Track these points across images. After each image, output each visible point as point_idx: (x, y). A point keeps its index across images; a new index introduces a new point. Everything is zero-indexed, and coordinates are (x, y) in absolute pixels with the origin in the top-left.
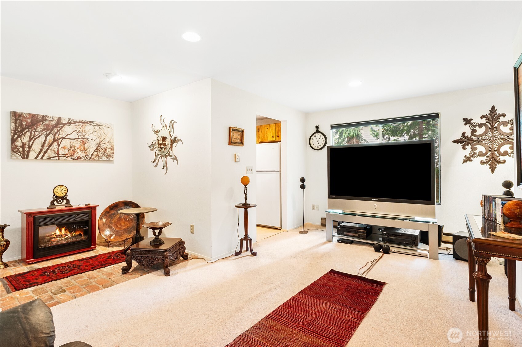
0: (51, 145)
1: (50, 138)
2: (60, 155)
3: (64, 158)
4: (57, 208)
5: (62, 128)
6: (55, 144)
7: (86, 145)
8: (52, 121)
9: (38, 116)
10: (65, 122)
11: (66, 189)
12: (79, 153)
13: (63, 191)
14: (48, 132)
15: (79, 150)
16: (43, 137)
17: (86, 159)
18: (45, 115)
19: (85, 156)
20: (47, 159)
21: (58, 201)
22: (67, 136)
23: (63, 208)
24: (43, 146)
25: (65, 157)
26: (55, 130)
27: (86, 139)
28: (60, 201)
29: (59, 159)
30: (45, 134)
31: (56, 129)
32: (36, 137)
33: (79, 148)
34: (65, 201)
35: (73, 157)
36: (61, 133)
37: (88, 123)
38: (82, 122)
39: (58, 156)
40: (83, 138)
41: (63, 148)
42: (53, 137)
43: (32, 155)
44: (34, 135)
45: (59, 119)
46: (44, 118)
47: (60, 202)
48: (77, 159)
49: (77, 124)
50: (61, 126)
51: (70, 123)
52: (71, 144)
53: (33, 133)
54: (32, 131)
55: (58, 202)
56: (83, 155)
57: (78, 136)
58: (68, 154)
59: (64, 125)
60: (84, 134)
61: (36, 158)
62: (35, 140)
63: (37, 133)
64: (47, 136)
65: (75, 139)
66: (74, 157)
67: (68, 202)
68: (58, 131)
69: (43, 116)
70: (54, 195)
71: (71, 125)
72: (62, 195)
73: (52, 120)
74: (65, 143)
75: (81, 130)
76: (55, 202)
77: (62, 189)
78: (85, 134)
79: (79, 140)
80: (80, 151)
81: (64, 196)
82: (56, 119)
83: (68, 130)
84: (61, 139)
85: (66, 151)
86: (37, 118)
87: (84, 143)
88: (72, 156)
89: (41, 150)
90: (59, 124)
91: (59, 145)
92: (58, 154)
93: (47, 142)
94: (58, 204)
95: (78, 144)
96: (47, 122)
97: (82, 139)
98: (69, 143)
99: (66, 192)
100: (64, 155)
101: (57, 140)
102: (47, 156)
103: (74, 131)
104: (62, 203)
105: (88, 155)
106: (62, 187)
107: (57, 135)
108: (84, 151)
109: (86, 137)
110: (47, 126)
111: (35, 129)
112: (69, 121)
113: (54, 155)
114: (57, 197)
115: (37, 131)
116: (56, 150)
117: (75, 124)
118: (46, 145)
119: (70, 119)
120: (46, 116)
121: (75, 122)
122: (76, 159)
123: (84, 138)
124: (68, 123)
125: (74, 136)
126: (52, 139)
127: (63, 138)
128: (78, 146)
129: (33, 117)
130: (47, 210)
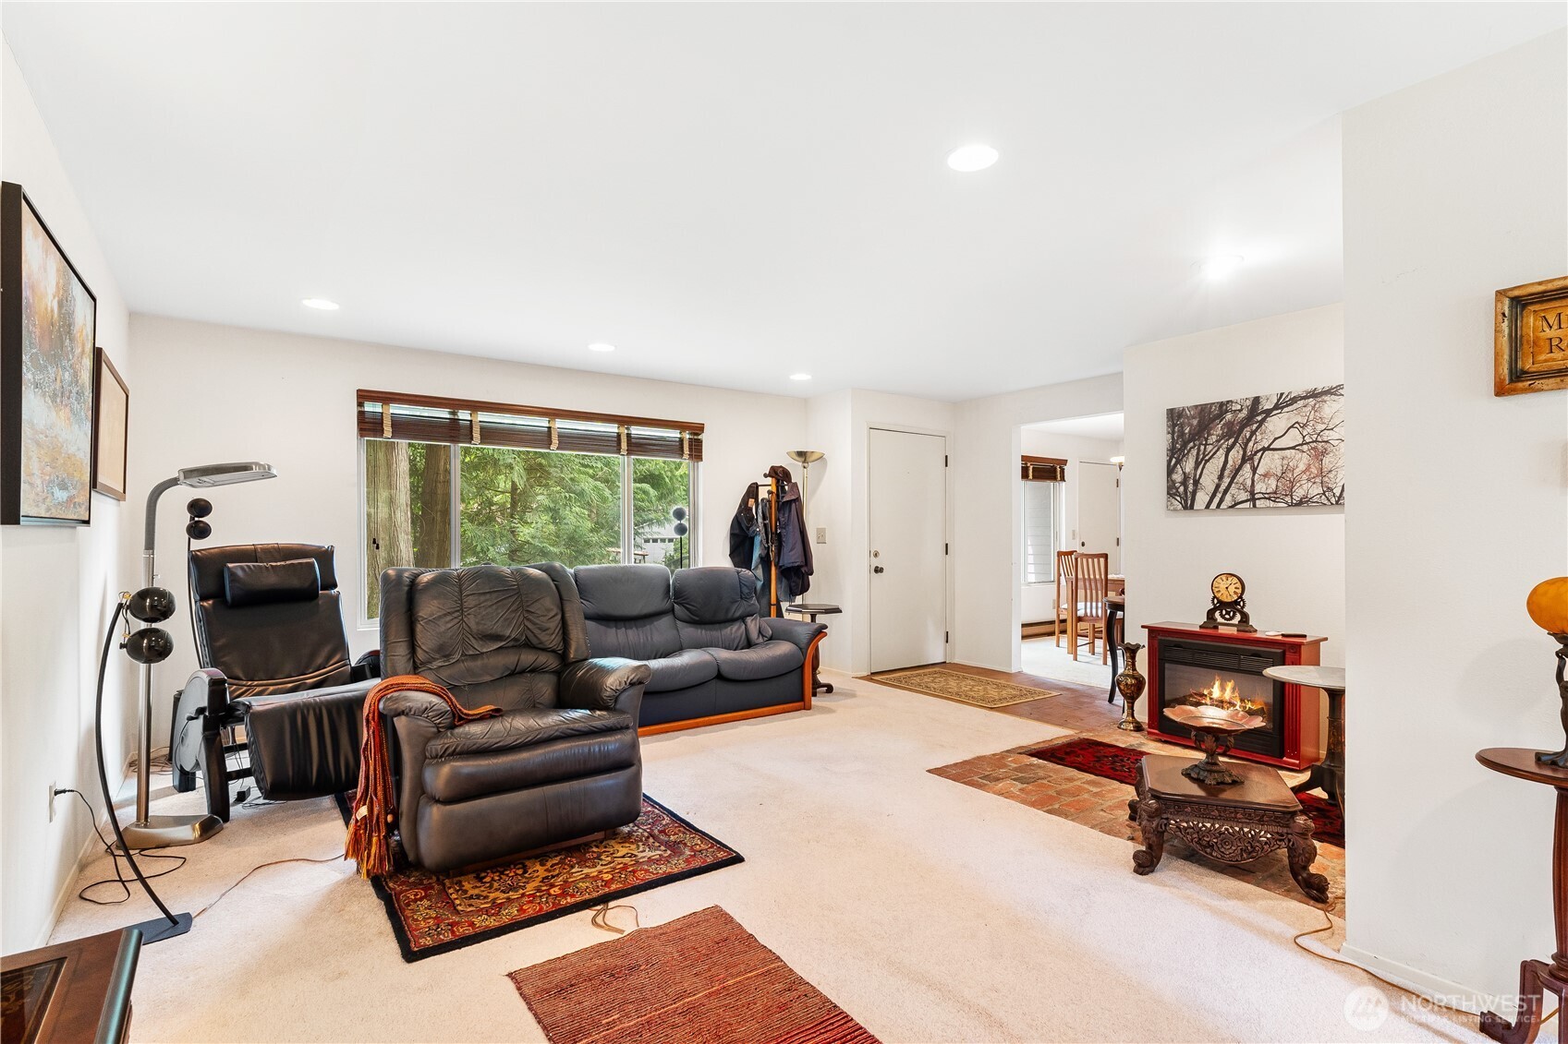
0: (1238, 470)
1: (1236, 455)
2: (1257, 496)
3: (1268, 503)
4: (1223, 630)
5: (1263, 420)
6: (1247, 467)
7: (1326, 460)
8: (1240, 411)
9: (1211, 408)
10: (1268, 406)
11: (1239, 585)
12: (1305, 487)
13: (1232, 589)
14: (1232, 440)
15: (1305, 477)
16: (1221, 453)
17: (1326, 502)
18: (1224, 400)
19: (1324, 494)
20: (1230, 507)
21: (1224, 612)
22: (1273, 442)
23: (1233, 631)
24: (1221, 477)
25: (1269, 499)
26: (1247, 433)
27: (1327, 442)
28: (1228, 613)
29: (1254, 506)
30: (1225, 446)
31: (1248, 429)
32: (1207, 458)
33: (1304, 472)
34: (1238, 617)
35: (1288, 499)
36: (1259, 438)
37: (1332, 394)
38: (1314, 394)
39: (1253, 499)
40: (1316, 441)
41: (1265, 476)
42: (1241, 452)
43: (1202, 498)
44: (1204, 453)
45: (1256, 400)
46: (1223, 407)
47: (1227, 616)
48: (1300, 503)
49: (1301, 403)
50: (1259, 418)
51: (1283, 403)
52: (1285, 462)
53: (1202, 447)
54: (1201, 444)
55: (1222, 616)
56: (1316, 490)
57: (1304, 437)
58: (1275, 493)
59: (1268, 413)
60: (1320, 427)
61: (1208, 506)
62: (1205, 464)
63: (1209, 448)
64: (1229, 450)
65: (1293, 448)
66: (1292, 498)
67: (1245, 618)
68: (1253, 433)
69: (1222, 404)
70: (1215, 597)
71: (1286, 410)
72: (1229, 600)
73: (1239, 407)
74: (1269, 462)
75: (1311, 418)
76: (1217, 614)
77: (1229, 582)
78: (1324, 427)
79: (1305, 448)
80: (1309, 480)
81: (1236, 603)
82: (1248, 403)
83: (1276, 424)
84: (1259, 454)
85: (1273, 483)
86: (1210, 412)
87: (1320, 455)
88: (1286, 495)
89: (1218, 486)
90: (1256, 413)
91: (1254, 470)
92: (1252, 493)
93: (1228, 466)
94: (1223, 621)
95: (1301, 461)
96: (1229, 416)
97: (1313, 445)
98: (1278, 462)
99: (1239, 591)
100: (1266, 496)
101: (1251, 458)
102: (1228, 500)
103: (1292, 427)
104: (1231, 618)
105: (1330, 489)
106: (1230, 579)
107: (1251, 444)
108: (1318, 480)
109: (1327, 435)
110: (1230, 424)
111: (1206, 439)
112: (1278, 400)
113: (1244, 496)
114: (1219, 601)
115: (1209, 442)
116: (1249, 483)
117: (1295, 406)
118: (1227, 473)
119: (1282, 394)
120: (1228, 402)
121: (1294, 400)
122: (1296, 505)
123: (1319, 439)
124: (1277, 407)
125: (1294, 438)
126: (1240, 457)
127: (1264, 449)
128: (1302, 467)
129: (1203, 410)
130: (1198, 629)
